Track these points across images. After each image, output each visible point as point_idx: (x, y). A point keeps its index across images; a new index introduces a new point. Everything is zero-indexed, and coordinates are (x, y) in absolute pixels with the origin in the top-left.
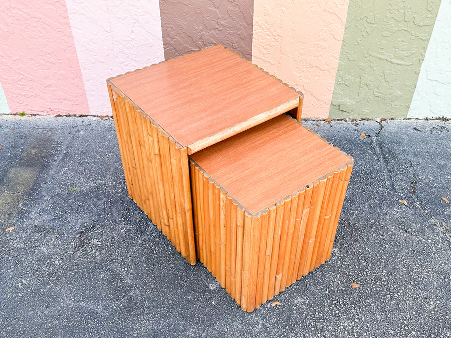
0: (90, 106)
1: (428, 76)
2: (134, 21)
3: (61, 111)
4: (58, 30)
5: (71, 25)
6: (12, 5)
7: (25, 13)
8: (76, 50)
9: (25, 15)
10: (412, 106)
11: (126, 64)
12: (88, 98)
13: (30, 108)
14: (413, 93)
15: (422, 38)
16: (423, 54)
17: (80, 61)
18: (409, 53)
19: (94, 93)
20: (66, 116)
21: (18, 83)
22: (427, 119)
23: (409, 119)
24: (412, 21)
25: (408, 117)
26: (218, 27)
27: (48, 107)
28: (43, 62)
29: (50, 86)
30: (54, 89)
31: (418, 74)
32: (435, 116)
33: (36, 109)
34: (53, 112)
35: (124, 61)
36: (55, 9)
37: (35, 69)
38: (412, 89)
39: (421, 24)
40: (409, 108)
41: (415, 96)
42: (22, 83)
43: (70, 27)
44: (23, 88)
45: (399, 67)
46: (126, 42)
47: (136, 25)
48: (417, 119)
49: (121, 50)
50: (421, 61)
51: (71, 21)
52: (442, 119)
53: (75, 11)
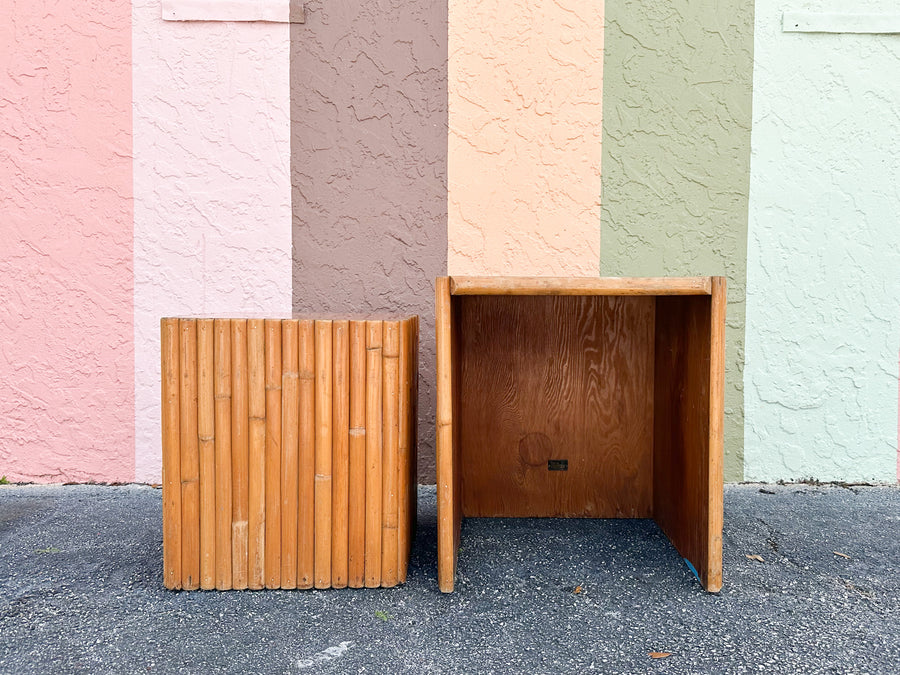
0: (138, 462)
1: (761, 393)
2: (246, 296)
3: (78, 474)
4: (111, 312)
5: (135, 304)
6: (41, 269)
7: (61, 283)
8: (133, 350)
9: (60, 285)
10: (747, 455)
12: (137, 446)
13: (19, 469)
14: (741, 428)
15: (731, 324)
16: (741, 352)
17: (137, 370)
19: (150, 435)
20: (86, 484)
21: (12, 414)
22: (782, 483)
23: (748, 483)
25: (745, 480)
26: (388, 305)
27: (56, 466)
28: (69, 371)
29: (69, 420)
30: (77, 426)
31: (741, 390)
32: (796, 478)
33: (31, 471)
34: (63, 477)
36: (114, 275)
37: (50, 385)
38: (738, 419)
40: (742, 459)
41: (747, 433)
42: (17, 415)
43: (133, 306)
44: (19, 425)
47: (248, 302)
48: (765, 483)
50: (741, 366)
51: (135, 297)
52: (811, 482)
53: (147, 279)
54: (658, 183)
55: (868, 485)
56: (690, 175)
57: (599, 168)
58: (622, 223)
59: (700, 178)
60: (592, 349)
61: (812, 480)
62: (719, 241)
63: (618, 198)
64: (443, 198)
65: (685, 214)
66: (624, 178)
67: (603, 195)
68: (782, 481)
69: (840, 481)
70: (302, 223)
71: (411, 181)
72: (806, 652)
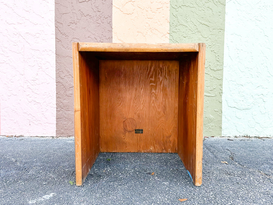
0: (1, 128)
1: (228, 104)
2: (39, 68)
10: (223, 127)
11: (30, 96)
12: (1, 122)
14: (221, 117)
15: (218, 78)
16: (221, 88)
17: (1, 95)
18: (212, 88)
19: (6, 118)
22: (236, 137)
23: (223, 137)
24: (209, 67)
25: (222, 136)
31: (221, 103)
32: (242, 135)
35: (29, 94)
38: (220, 113)
39: (215, 69)
40: (221, 128)
41: (223, 119)
45: (207, 98)
46: (33, 81)
47: (40, 70)
48: (229, 137)
49: (28, 87)
50: (221, 94)
52: (247, 137)
53: (4, 62)
54: (191, 25)
55: (268, 138)
56: (203, 22)
57: (169, 19)
58: (177, 40)
59: (206, 23)
60: (153, 84)
61: (247, 136)
62: (214, 47)
63: (176, 31)
64: (111, 31)
65: (201, 37)
66: (178, 23)
67: (170, 30)
68: (236, 136)
69: (257, 136)
70: (59, 41)
71: (99, 25)
72: (244, 200)
